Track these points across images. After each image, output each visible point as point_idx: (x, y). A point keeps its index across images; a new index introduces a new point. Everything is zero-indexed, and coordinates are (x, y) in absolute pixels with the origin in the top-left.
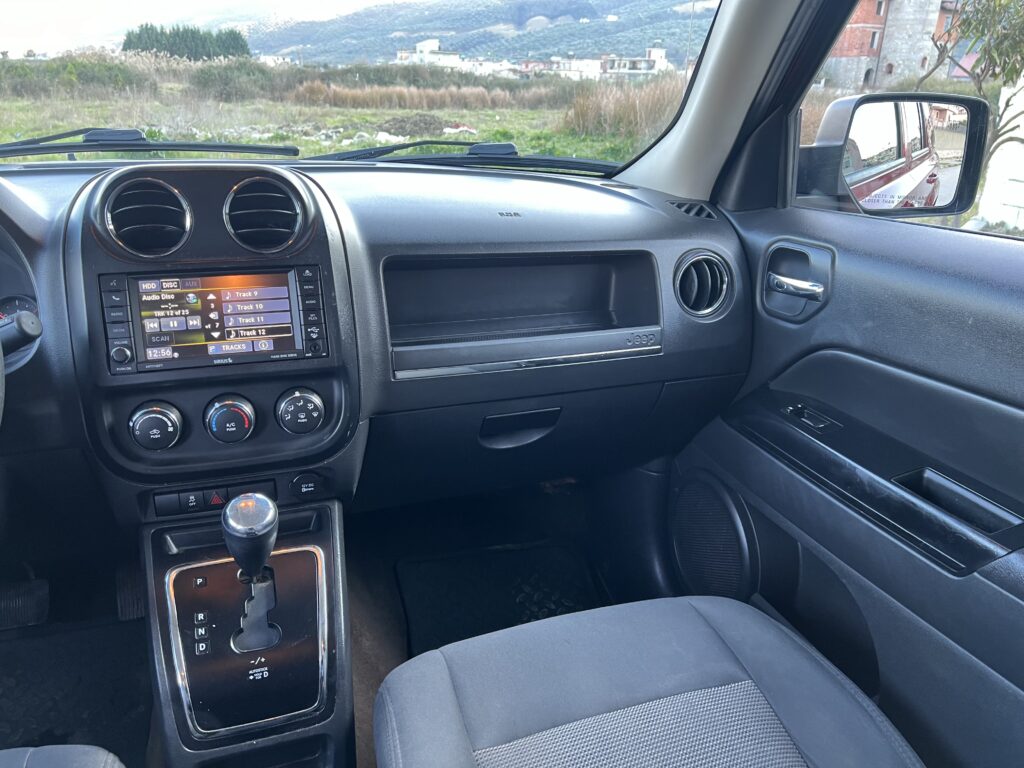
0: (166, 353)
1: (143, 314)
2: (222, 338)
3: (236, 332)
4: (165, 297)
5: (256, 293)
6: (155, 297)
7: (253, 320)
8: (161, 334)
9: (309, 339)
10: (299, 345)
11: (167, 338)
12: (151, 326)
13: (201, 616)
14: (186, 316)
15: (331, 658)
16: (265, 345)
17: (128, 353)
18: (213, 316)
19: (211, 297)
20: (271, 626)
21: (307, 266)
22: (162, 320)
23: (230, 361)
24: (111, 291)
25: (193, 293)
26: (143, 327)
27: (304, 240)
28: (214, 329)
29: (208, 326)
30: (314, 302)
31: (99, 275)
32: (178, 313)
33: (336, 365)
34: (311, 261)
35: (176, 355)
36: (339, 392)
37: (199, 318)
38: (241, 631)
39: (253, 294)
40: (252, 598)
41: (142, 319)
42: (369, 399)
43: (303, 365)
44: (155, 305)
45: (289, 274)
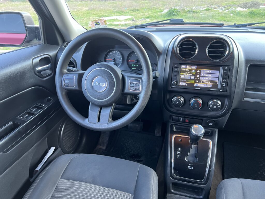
0: (184, 84)
1: (181, 74)
2: (199, 82)
3: (203, 81)
4: (187, 70)
5: (210, 72)
6: (185, 70)
7: (208, 79)
8: (184, 79)
9: (222, 86)
10: (219, 87)
11: (185, 80)
12: (182, 77)
13: (179, 149)
14: (191, 75)
15: (209, 171)
16: (209, 86)
17: (176, 83)
18: (198, 76)
19: (198, 71)
20: (195, 157)
21: (226, 66)
22: (185, 76)
23: (200, 89)
24: (175, 67)
25: (194, 70)
26: (180, 77)
27: (227, 58)
28: (197, 80)
29: (196, 79)
30: (226, 76)
31: (173, 63)
32: (189, 74)
33: (228, 94)
34: (228, 65)
35: (186, 85)
36: (227, 102)
37: (194, 76)
38: (188, 156)
39: (209, 72)
40: (192, 148)
41: (180, 75)
42: (235, 105)
43: (219, 93)
44: (184, 72)
45: (221, 67)
